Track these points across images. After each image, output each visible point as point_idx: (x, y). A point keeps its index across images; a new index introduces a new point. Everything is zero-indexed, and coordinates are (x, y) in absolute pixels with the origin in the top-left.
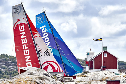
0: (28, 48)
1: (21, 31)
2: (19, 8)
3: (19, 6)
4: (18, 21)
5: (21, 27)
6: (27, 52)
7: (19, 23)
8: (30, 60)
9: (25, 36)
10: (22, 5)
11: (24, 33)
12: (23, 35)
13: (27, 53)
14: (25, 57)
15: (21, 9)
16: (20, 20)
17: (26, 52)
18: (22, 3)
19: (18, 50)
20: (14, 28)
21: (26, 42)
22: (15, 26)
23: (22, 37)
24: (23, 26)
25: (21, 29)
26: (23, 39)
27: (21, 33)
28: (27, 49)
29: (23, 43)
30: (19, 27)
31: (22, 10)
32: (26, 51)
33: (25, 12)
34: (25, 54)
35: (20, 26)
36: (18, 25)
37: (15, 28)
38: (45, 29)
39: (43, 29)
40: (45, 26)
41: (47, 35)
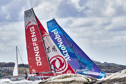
0: (37, 45)
1: (31, 31)
2: (30, 12)
3: (29, 10)
4: (29, 23)
5: (32, 28)
7: (30, 25)
8: (39, 55)
9: (35, 36)
11: (34, 33)
12: (33, 35)
13: (37, 49)
14: (35, 53)
16: (30, 22)
17: (36, 49)
18: (32, 8)
19: (28, 47)
20: (26, 29)
21: (36, 40)
22: (27, 28)
23: (33, 36)
24: (33, 27)
25: (32, 30)
26: (33, 37)
27: (31, 33)
29: (33, 41)
30: (30, 28)
31: (33, 14)
32: (36, 47)
33: (35, 15)
34: (35, 50)
35: (31, 27)
36: (29, 26)
38: (56, 32)
39: (55, 32)
40: (56, 30)
41: (59, 37)
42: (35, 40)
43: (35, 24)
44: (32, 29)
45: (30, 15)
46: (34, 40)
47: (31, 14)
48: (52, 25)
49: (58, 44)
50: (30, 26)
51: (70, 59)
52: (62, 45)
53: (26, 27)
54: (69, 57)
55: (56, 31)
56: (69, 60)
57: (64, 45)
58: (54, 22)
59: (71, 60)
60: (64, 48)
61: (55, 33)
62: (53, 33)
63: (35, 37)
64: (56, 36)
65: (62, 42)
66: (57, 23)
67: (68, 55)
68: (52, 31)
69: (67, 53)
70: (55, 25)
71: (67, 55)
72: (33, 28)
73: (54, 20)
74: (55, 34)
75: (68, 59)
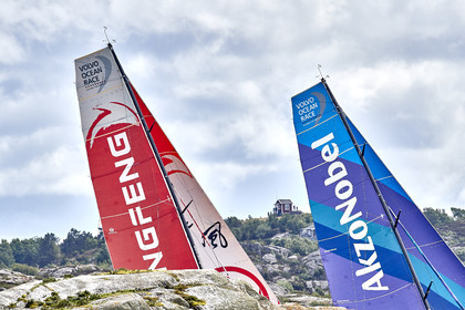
0: (149, 220)
1: (115, 154)
2: (101, 65)
3: (98, 55)
4: (100, 117)
5: (117, 137)
6: (150, 235)
7: (106, 123)
9: (136, 175)
10: (113, 52)
11: (130, 162)
12: (127, 170)
13: (151, 241)
14: (145, 258)
15: (109, 69)
16: (107, 112)
17: (147, 238)
18: (109, 44)
20: (88, 144)
21: (142, 197)
22: (93, 137)
23: (124, 178)
24: (123, 135)
25: (117, 149)
26: (127, 184)
27: (118, 164)
28: (147, 226)
29: (129, 201)
30: (110, 139)
31: (115, 73)
32: (146, 232)
33: (125, 78)
34: (143, 247)
35: (112, 136)
36: (101, 132)
37: (92, 142)
38: (332, 149)
39: (326, 149)
40: (331, 136)
41: (344, 173)
42: (136, 199)
43: (133, 120)
44: (119, 144)
45: (101, 76)
46: (135, 196)
47: (108, 73)
48: (315, 110)
49: (338, 208)
50: (109, 129)
51: (383, 282)
52: (352, 214)
53: (89, 136)
54: (381, 274)
55: (329, 143)
56: (380, 288)
57: (360, 214)
58: (322, 97)
59: (386, 288)
60: (362, 228)
61: (327, 155)
62: (318, 151)
63: (133, 182)
64: (331, 170)
65: (354, 200)
66: (334, 102)
67: (378, 265)
68: (314, 145)
69: (374, 256)
70: (327, 113)
71: (372, 264)
72: (122, 140)
73: (323, 87)
74: (327, 159)
75: (375, 285)
